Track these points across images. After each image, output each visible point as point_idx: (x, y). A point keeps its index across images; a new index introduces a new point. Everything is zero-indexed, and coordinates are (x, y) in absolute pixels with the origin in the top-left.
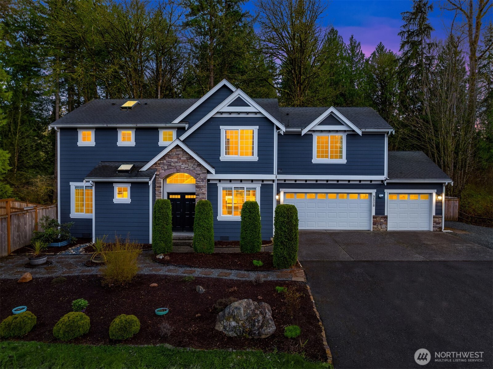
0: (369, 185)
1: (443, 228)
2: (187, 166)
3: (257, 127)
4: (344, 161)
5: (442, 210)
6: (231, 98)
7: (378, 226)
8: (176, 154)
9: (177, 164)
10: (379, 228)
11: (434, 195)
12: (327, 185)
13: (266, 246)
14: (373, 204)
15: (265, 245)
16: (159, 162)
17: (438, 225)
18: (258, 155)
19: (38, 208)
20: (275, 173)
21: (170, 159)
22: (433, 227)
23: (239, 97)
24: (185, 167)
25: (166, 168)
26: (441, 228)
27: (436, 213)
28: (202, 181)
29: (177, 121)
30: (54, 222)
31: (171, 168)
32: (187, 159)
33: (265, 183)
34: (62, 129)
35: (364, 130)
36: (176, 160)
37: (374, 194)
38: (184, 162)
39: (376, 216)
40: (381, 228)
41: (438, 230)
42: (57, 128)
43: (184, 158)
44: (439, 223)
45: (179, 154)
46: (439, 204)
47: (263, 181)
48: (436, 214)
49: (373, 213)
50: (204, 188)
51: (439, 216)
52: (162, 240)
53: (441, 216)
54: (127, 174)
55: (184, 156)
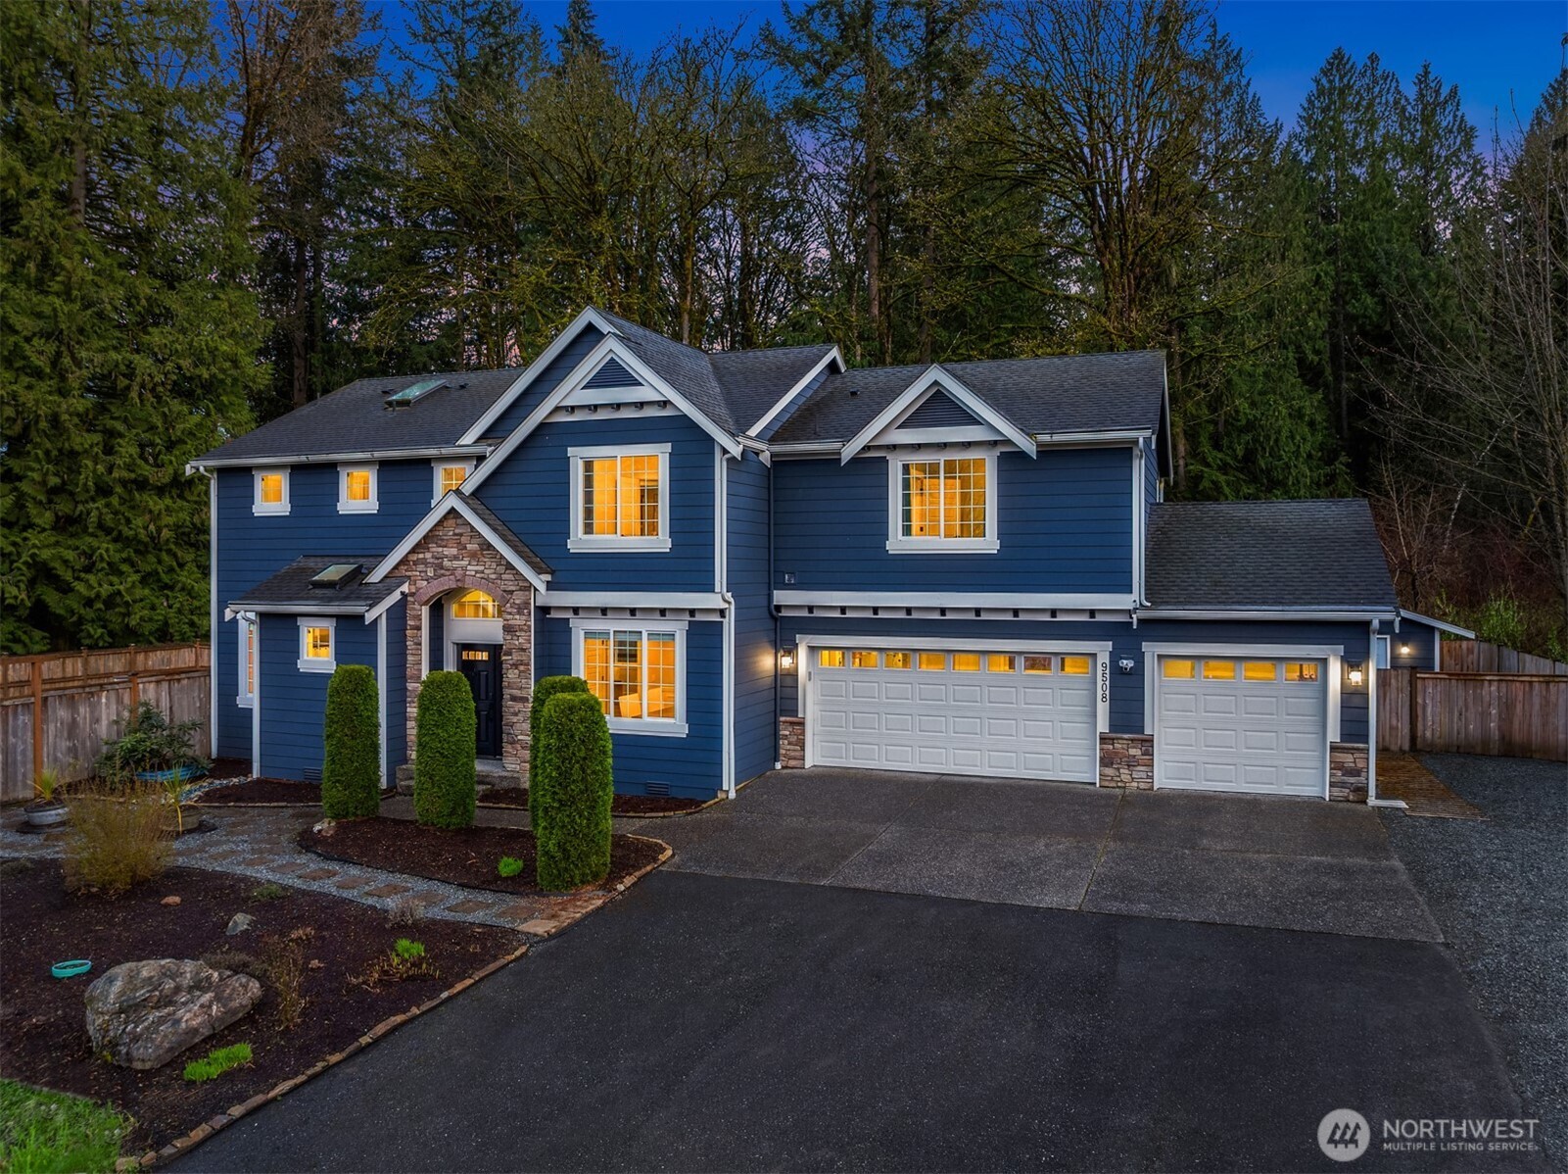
0: (1090, 628)
1: (1372, 791)
2: (482, 568)
3: (668, 447)
4: (988, 543)
5: (1367, 722)
6: (592, 363)
7: (1118, 769)
8: (455, 535)
9: (456, 563)
10: (1125, 777)
11: (1335, 669)
12: (943, 625)
13: (664, 817)
14: (1100, 693)
15: (661, 814)
16: (414, 557)
17: (1352, 780)
18: (671, 535)
19: (139, 680)
20: (717, 589)
21: (440, 549)
22: (1332, 785)
23: (612, 359)
24: (477, 572)
25: (431, 573)
26: (1361, 791)
27: (1342, 735)
28: (519, 613)
29: (469, 438)
30: (150, 718)
31: (443, 575)
32: (482, 550)
33: (699, 617)
34: (222, 472)
35: (1046, 438)
36: (454, 551)
37: (1104, 658)
38: (473, 555)
39: (1114, 735)
40: (1132, 780)
41: (1351, 797)
42: (206, 470)
43: (472, 547)
44: (1356, 772)
45: (461, 535)
46: (1357, 701)
47: (692, 612)
48: (1345, 737)
49: (1103, 725)
50: (523, 634)
51: (1356, 745)
52: (338, 781)
53: (1361, 745)
54: (328, 592)
55: (473, 541)
